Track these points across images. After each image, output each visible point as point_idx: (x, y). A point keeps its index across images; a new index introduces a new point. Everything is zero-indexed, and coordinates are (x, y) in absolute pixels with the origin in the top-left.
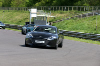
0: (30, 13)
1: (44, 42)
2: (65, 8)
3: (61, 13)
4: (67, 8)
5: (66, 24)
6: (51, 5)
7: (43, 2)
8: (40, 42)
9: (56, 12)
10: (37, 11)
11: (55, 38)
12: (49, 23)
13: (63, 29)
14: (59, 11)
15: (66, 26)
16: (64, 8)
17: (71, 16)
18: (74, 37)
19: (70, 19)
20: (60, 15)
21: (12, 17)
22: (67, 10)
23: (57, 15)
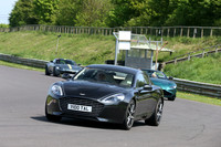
0: (115, 40)
1: (89, 109)
2: (195, 31)
3: (186, 42)
4: (199, 31)
5: (197, 67)
6: (163, 23)
7: (146, 16)
8: (81, 108)
9: (174, 39)
10: (132, 37)
11: (122, 98)
12: (157, 64)
13: (189, 78)
14: (181, 38)
15: (195, 71)
16: (192, 30)
17: (208, 49)
18: (213, 96)
19: (206, 56)
20: (182, 47)
21: (76, 49)
22: (198, 35)
23: (177, 46)
